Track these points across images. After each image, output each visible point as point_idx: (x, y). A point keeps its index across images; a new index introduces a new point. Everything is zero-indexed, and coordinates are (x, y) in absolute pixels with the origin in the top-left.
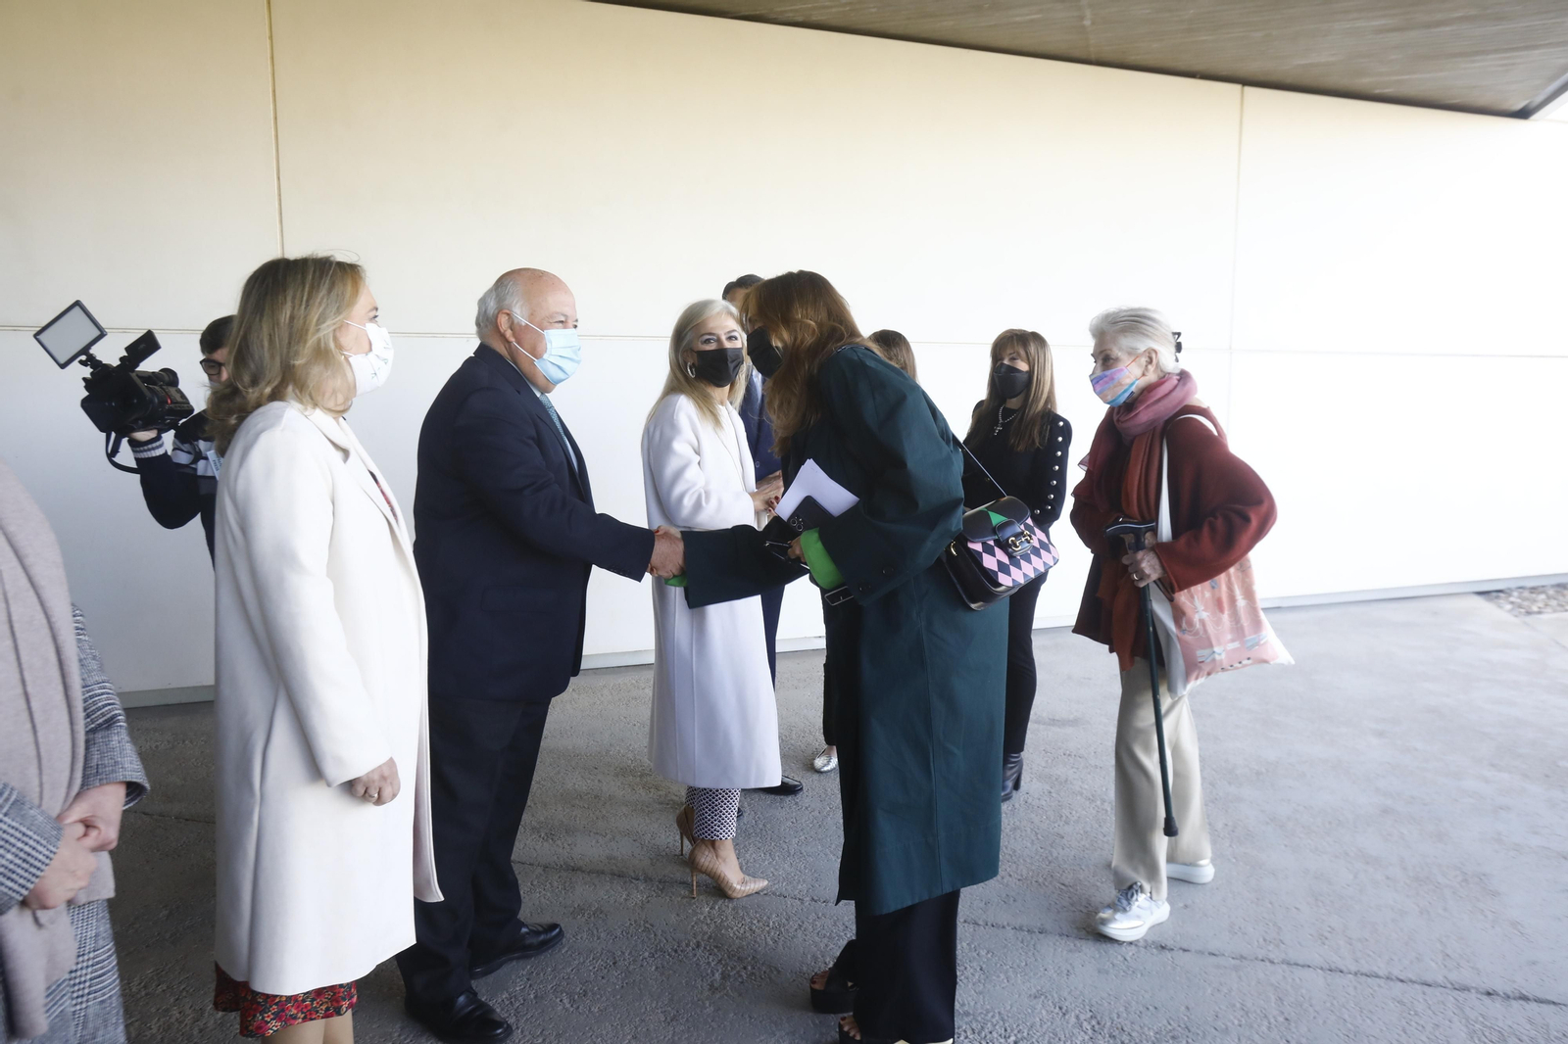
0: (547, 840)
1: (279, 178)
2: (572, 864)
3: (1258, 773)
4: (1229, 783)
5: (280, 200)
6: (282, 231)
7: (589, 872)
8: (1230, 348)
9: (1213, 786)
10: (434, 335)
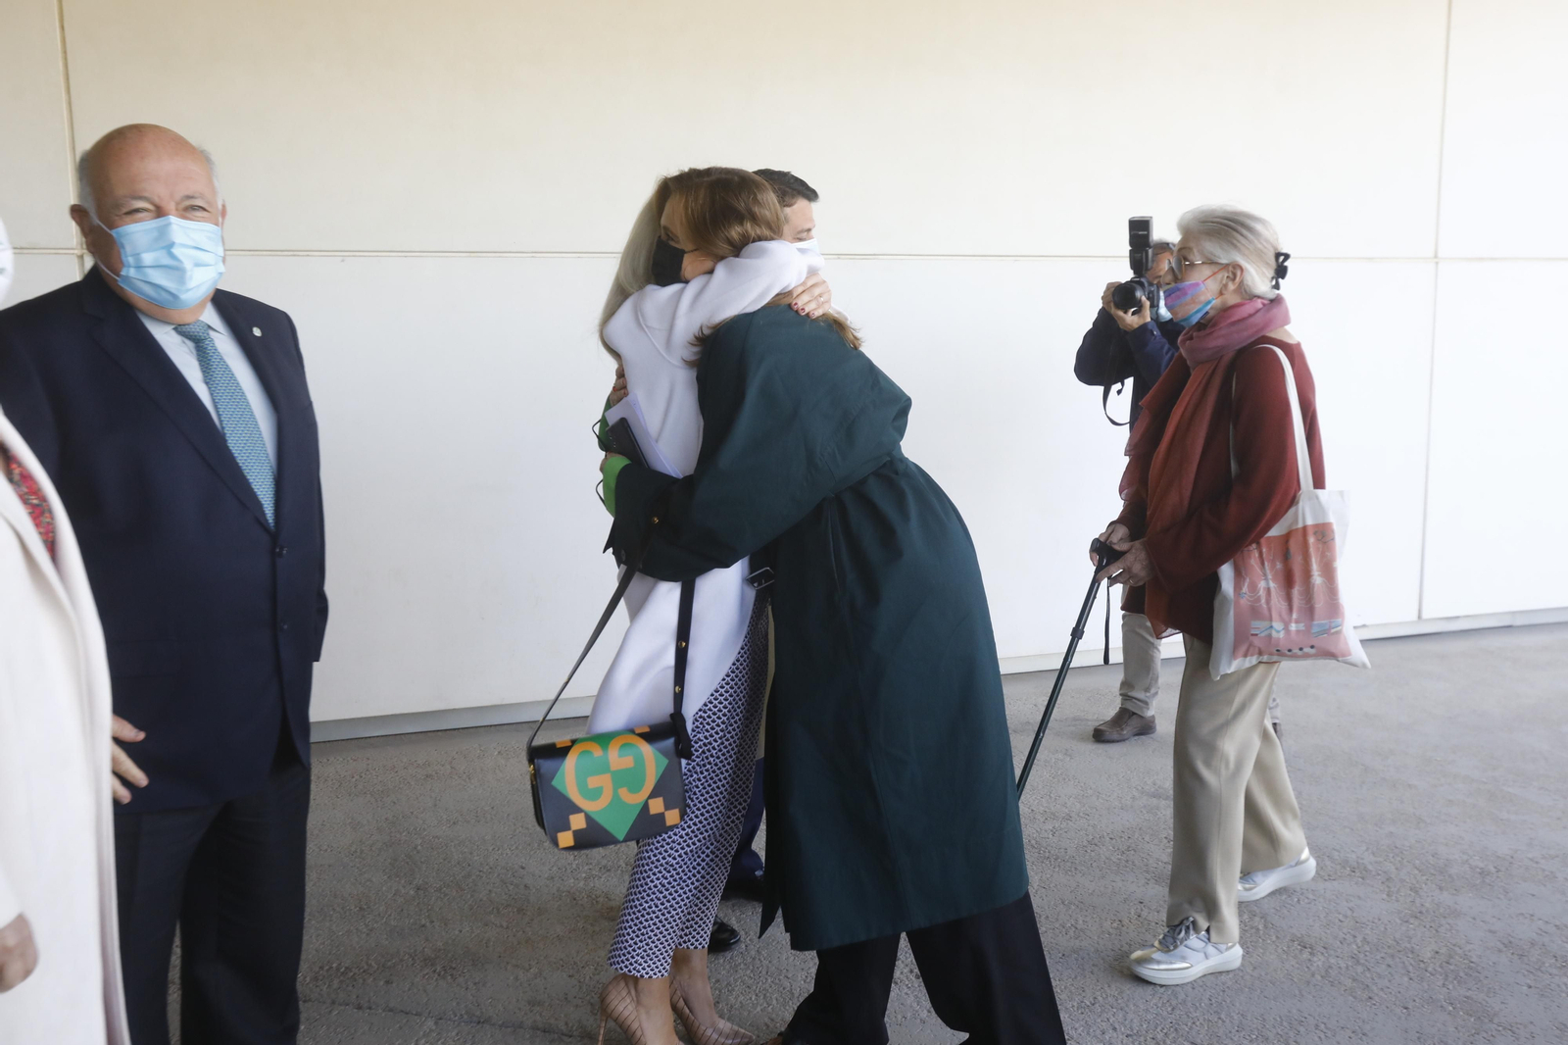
0: (444, 978)
1: (62, 28)
2: (478, 1013)
3: (1483, 873)
4: (1441, 889)
5: (65, 59)
6: (70, 104)
7: (501, 1026)
8: (1436, 257)
9: (1416, 892)
10: (294, 253)
